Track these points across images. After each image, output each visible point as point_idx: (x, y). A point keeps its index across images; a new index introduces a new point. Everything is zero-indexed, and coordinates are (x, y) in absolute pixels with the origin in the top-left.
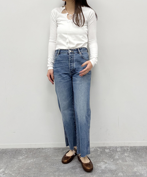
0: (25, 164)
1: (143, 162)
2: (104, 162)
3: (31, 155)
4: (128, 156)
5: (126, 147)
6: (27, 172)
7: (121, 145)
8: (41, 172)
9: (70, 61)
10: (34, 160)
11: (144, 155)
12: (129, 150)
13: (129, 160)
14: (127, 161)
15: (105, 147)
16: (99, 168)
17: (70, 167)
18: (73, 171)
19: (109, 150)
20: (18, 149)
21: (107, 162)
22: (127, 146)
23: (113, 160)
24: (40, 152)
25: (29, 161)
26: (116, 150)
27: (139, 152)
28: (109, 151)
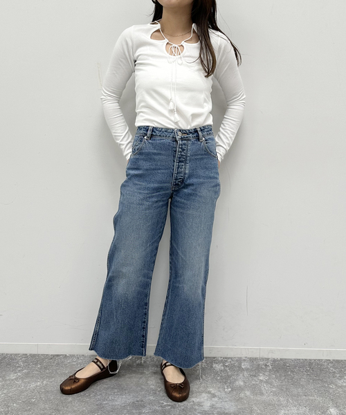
0: (22, 392)
1: (301, 396)
2: (209, 392)
3: (37, 370)
4: (267, 382)
5: (263, 359)
6: (26, 410)
7: (250, 355)
8: (59, 411)
9: (180, 158)
10: (45, 382)
11: (303, 382)
12: (271, 367)
13: (268, 390)
14: (264, 392)
15: (214, 358)
16: (197, 407)
17: (128, 401)
18: (134, 411)
19: (221, 364)
20: (7, 354)
21: (217, 394)
22: (266, 357)
23: (232, 389)
24: (58, 364)
25: (33, 385)
26: (240, 367)
27: (292, 372)
28: (223, 368)
